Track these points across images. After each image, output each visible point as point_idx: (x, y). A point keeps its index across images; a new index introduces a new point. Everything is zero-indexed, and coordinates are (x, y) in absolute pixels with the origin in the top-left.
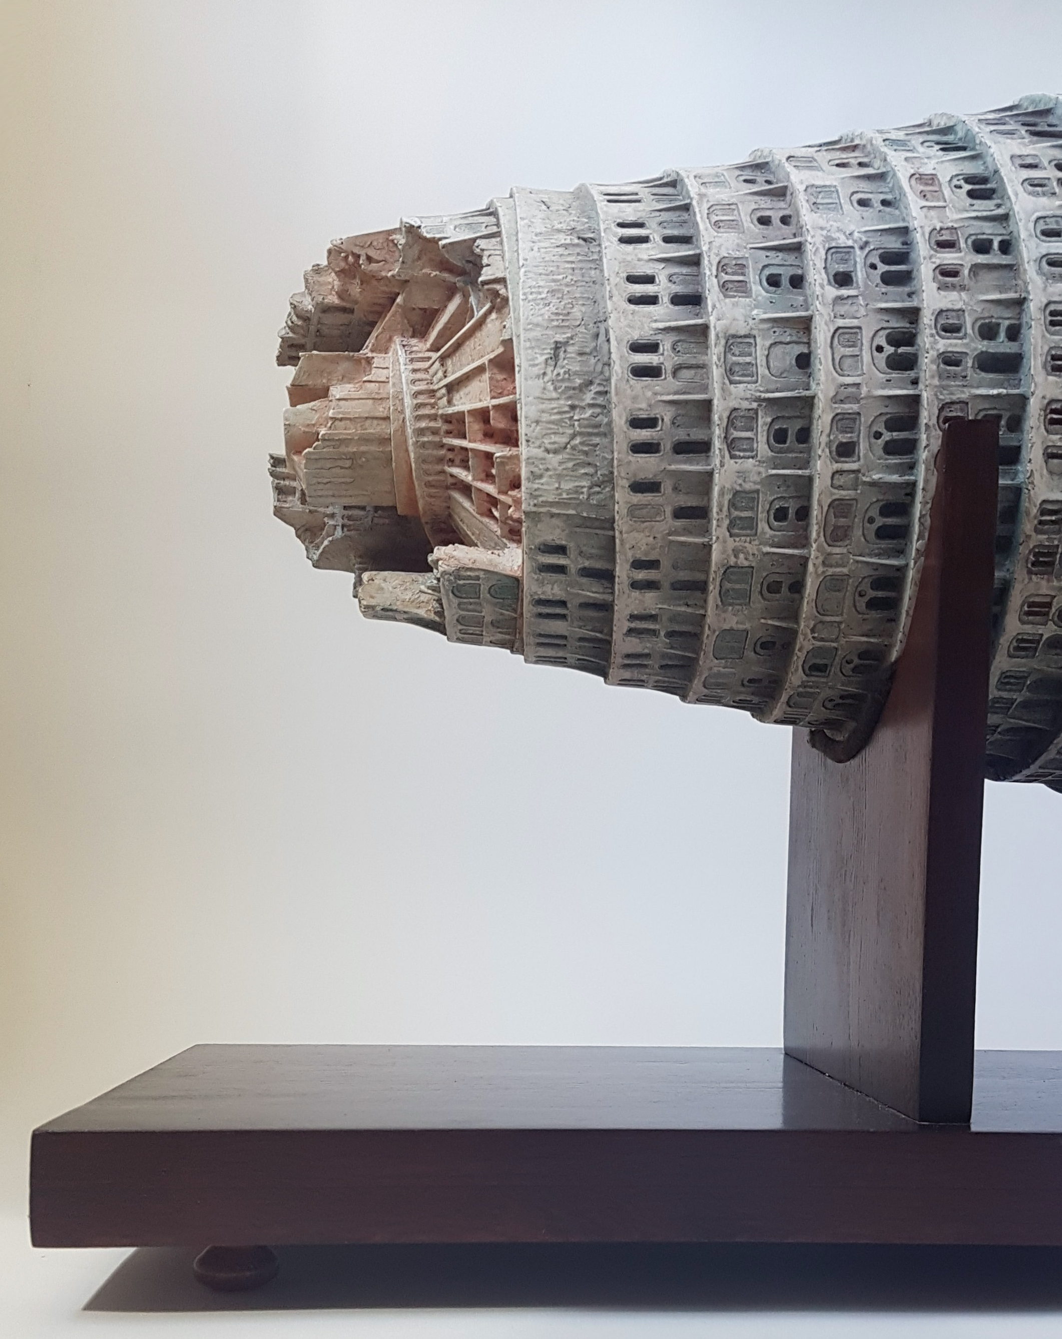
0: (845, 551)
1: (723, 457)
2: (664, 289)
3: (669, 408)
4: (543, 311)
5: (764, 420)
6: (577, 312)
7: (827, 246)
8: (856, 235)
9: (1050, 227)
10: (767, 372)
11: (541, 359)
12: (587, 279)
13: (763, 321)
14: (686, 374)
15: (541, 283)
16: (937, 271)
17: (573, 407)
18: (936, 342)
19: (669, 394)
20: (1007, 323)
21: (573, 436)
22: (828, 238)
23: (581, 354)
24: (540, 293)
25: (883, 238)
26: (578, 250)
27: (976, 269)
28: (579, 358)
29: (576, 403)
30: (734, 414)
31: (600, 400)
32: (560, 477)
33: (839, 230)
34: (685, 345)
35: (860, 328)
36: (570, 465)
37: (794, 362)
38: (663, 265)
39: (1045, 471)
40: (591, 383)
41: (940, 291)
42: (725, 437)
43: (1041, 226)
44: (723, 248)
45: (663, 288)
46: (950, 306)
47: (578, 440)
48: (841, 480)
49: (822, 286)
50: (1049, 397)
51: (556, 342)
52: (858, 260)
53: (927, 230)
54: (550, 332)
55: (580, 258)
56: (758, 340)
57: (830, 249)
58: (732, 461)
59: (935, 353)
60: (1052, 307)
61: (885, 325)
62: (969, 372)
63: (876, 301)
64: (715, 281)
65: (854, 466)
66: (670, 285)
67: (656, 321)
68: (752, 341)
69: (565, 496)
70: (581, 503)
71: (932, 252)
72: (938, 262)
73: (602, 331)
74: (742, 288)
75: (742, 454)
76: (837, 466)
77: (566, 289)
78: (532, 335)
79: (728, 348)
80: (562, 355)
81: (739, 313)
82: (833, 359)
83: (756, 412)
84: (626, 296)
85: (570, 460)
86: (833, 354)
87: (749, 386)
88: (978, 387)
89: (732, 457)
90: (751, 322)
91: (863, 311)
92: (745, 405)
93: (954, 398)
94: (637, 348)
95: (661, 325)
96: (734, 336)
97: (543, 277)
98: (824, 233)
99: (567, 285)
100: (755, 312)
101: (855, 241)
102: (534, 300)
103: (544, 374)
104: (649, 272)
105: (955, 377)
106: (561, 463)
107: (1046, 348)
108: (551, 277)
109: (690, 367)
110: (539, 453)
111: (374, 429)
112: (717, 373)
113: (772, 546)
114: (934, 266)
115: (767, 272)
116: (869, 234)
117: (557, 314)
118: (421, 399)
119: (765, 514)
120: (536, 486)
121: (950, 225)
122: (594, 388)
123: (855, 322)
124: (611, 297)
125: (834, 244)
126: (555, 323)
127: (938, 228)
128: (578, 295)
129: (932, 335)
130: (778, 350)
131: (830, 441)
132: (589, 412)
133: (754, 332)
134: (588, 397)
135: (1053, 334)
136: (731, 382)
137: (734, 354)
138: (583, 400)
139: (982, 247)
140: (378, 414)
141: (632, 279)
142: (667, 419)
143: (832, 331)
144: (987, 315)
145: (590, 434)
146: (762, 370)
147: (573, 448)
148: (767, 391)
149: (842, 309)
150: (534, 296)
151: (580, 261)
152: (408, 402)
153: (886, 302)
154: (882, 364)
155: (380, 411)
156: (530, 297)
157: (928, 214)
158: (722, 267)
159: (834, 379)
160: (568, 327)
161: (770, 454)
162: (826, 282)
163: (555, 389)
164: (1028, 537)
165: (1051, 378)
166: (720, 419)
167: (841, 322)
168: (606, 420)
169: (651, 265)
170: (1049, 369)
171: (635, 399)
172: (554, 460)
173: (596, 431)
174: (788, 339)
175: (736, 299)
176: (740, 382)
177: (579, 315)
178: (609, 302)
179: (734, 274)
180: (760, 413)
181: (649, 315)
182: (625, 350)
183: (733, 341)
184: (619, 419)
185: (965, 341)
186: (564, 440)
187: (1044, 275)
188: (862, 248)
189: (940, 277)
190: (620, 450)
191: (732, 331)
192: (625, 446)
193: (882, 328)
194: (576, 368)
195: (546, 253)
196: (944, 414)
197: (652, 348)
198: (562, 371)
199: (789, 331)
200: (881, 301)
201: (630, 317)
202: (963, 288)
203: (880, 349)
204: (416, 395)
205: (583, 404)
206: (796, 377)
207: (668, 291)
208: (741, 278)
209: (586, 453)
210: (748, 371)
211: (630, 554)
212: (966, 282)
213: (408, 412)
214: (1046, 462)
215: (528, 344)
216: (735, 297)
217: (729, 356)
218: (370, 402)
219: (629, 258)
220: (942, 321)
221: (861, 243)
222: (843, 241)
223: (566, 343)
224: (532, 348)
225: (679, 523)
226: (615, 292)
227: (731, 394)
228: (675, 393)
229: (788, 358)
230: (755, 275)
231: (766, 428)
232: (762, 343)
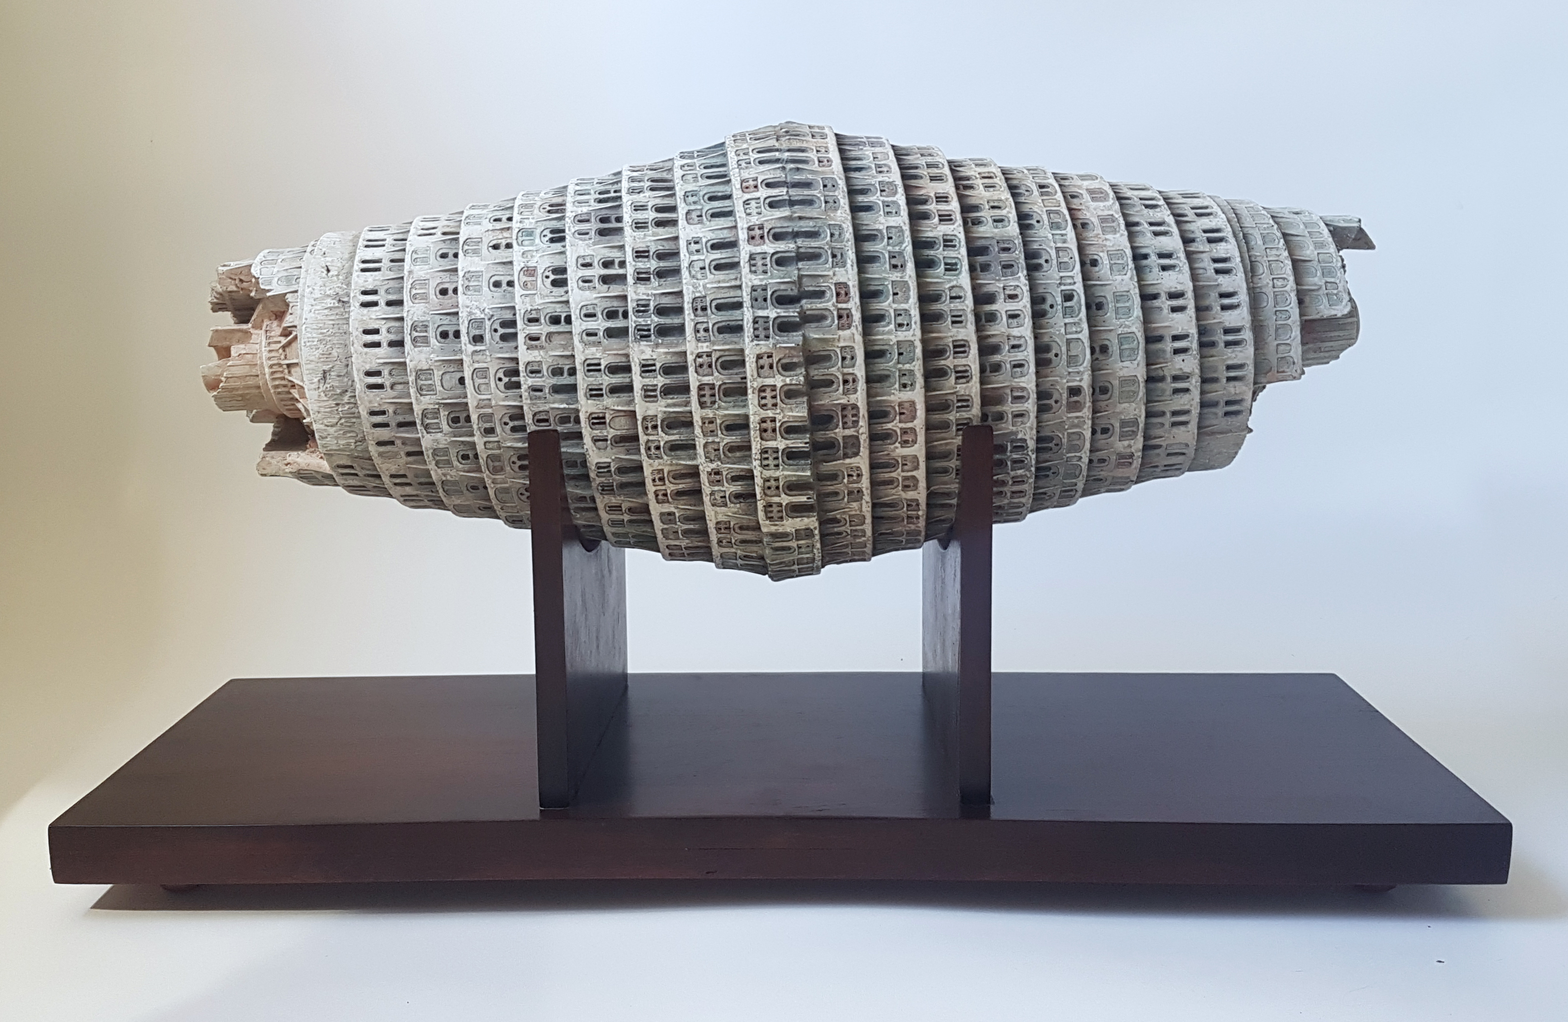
0: (503, 477)
1: (422, 433)
2: (385, 338)
3: (391, 405)
4: (315, 353)
5: (443, 413)
6: (335, 353)
7: (469, 318)
8: (487, 311)
9: (589, 311)
10: (442, 389)
11: (316, 380)
12: (341, 331)
13: (436, 361)
14: (399, 387)
15: (314, 335)
16: (527, 338)
17: (337, 404)
18: (526, 380)
19: (389, 399)
20: (568, 367)
21: (340, 419)
22: (470, 313)
23: (339, 376)
24: (313, 342)
25: (502, 312)
26: (337, 311)
27: (549, 335)
28: (338, 379)
29: (339, 402)
30: (426, 412)
31: (352, 400)
32: (337, 438)
33: (477, 307)
34: (397, 371)
35: (488, 368)
36: (342, 432)
37: (457, 382)
38: (384, 321)
39: (595, 449)
40: (347, 391)
41: (528, 351)
42: (422, 423)
43: (584, 311)
44: (415, 315)
45: (383, 337)
46: (533, 359)
47: (343, 421)
48: (488, 446)
49: (465, 345)
50: (590, 411)
51: (324, 371)
52: (487, 327)
53: (523, 312)
54: (320, 365)
55: (338, 317)
56: (435, 372)
57: (470, 320)
58: (429, 435)
59: (527, 387)
60: (588, 362)
61: (502, 366)
62: (548, 396)
63: (496, 352)
64: (409, 337)
65: (496, 439)
66: (387, 334)
67: (379, 358)
68: (431, 372)
69: (341, 447)
70: (352, 450)
71: (525, 326)
72: (528, 332)
73: (350, 363)
74: (426, 341)
75: (434, 431)
76: (486, 439)
77: (329, 339)
78: (309, 366)
79: (417, 377)
80: (328, 377)
81: (423, 357)
82: (474, 386)
83: (438, 409)
84: (362, 343)
85: (340, 430)
86: (474, 383)
87: (432, 397)
88: (553, 403)
89: (428, 433)
90: (430, 362)
91: (489, 359)
92: (431, 406)
93: (541, 409)
94: (369, 374)
95: (382, 361)
96: (421, 370)
97: (316, 331)
98: (468, 310)
99: (329, 336)
100: (432, 356)
101: (485, 315)
102: (310, 346)
103: (319, 388)
104: (376, 327)
105: (540, 398)
106: (335, 432)
107: (585, 385)
108: (320, 331)
109: (401, 383)
110: (322, 427)
111: (251, 381)
112: (412, 391)
113: (464, 472)
114: (525, 335)
115: (440, 329)
116: (494, 310)
117: (323, 354)
118: (275, 368)
119: (455, 458)
120: (324, 442)
121: (536, 307)
122: (349, 394)
123: (485, 365)
124: (353, 345)
125: (473, 317)
126: (322, 360)
127: (529, 310)
128: (335, 342)
129: (524, 377)
130: (447, 377)
131: (479, 428)
132: (347, 407)
133: (432, 367)
134: (346, 399)
135: (588, 377)
136: (421, 395)
137: (422, 380)
138: (342, 400)
139: (555, 320)
140: (252, 374)
141: (366, 332)
142: (391, 411)
143: (472, 370)
144: (555, 363)
145: (349, 418)
146: (439, 388)
147: (342, 424)
148: (443, 399)
149: (476, 358)
150: (310, 343)
151: (338, 319)
152: (267, 370)
153: (502, 353)
154: (502, 388)
155: (254, 371)
156: (308, 344)
157: (525, 300)
158: (414, 328)
159: (475, 397)
160: (330, 361)
161: (451, 430)
162: (467, 342)
163: (326, 395)
164: (594, 479)
165: (589, 402)
166: (418, 414)
167: (476, 365)
168: (357, 411)
169: (378, 322)
170: (588, 396)
171: (370, 402)
172: (331, 430)
173: (352, 416)
174: (453, 370)
175: (421, 348)
176: (426, 395)
177: (336, 354)
178: (352, 348)
179: (421, 331)
180: (441, 410)
181: (375, 355)
182: (362, 375)
183: (419, 373)
184: (364, 413)
185: (543, 379)
186: (335, 421)
187: (583, 342)
188: (489, 319)
189: (529, 342)
190: (366, 427)
191: (419, 368)
192: (368, 425)
193: (501, 368)
194: (336, 384)
195: (318, 314)
196: (536, 418)
197: (378, 373)
198: (328, 386)
199: (452, 365)
200: (499, 352)
201: (364, 356)
202: (542, 348)
203: (500, 379)
204: (271, 366)
205: (343, 402)
206: (459, 391)
207: (387, 339)
208: (425, 334)
209: (350, 426)
210: (431, 388)
211: (387, 473)
212: (544, 344)
213: (267, 376)
214: (595, 444)
215: (308, 372)
216: (420, 346)
217: (419, 381)
218: (248, 366)
219: (364, 318)
220: (529, 368)
221: (489, 317)
222: (479, 315)
223: (330, 371)
224: (310, 374)
225: (410, 459)
226: (355, 341)
227: (421, 402)
228: (393, 398)
229: (454, 380)
230: (432, 332)
231: (445, 417)
232: (437, 374)
